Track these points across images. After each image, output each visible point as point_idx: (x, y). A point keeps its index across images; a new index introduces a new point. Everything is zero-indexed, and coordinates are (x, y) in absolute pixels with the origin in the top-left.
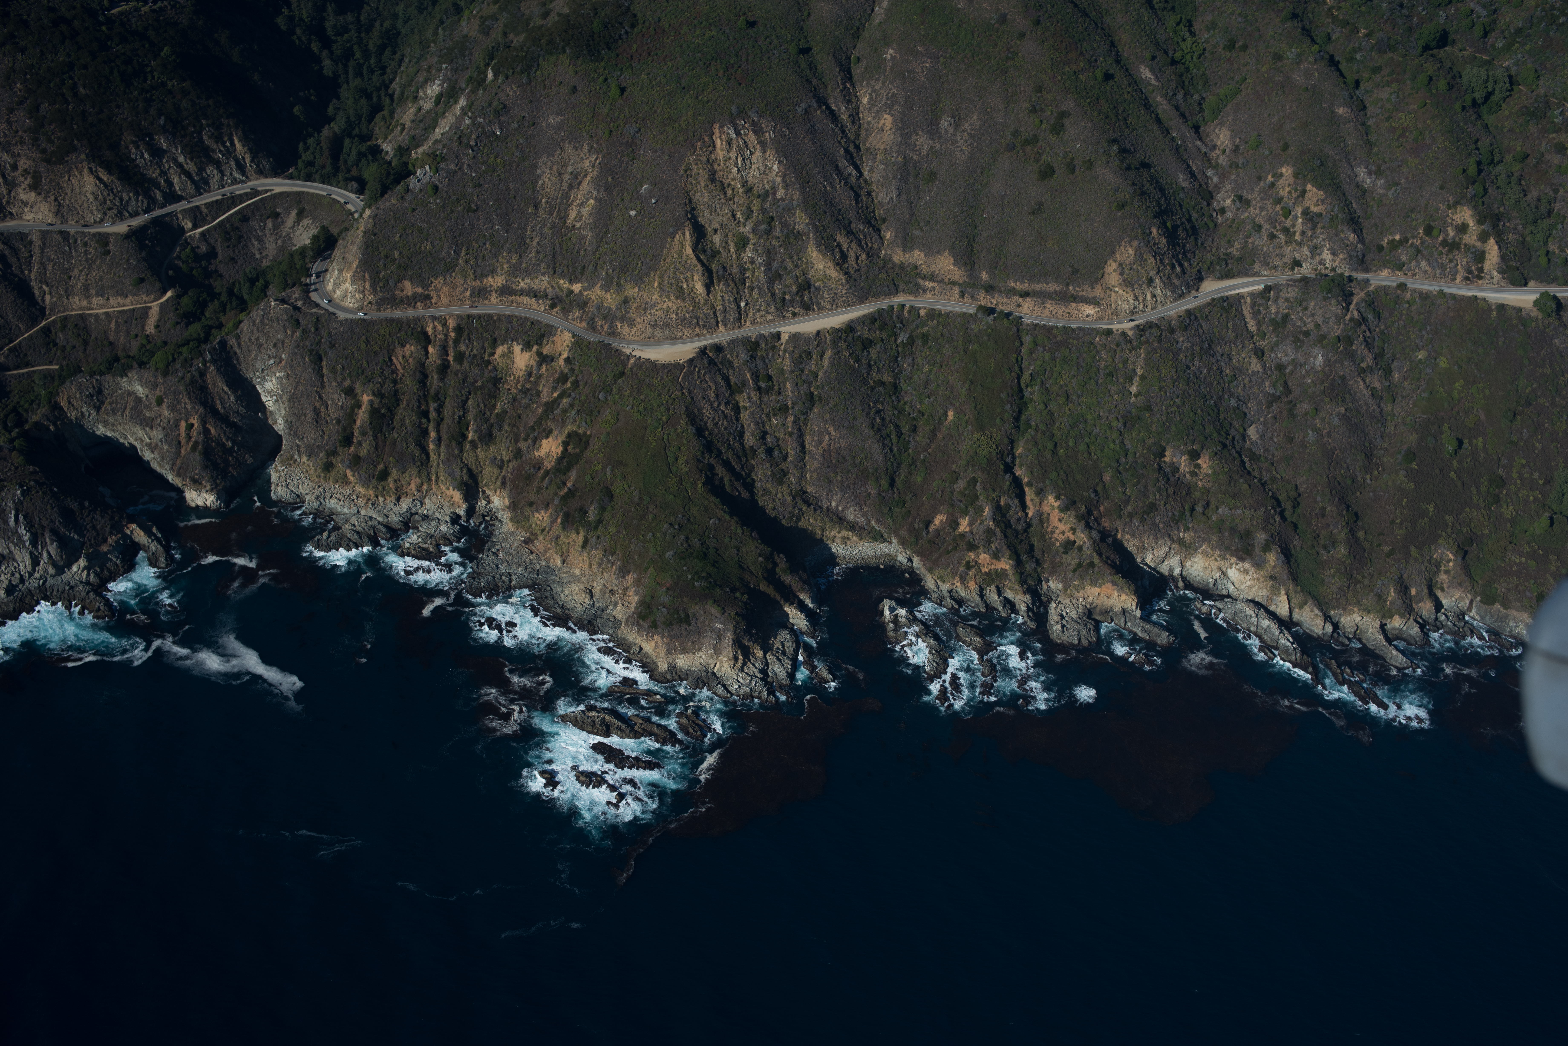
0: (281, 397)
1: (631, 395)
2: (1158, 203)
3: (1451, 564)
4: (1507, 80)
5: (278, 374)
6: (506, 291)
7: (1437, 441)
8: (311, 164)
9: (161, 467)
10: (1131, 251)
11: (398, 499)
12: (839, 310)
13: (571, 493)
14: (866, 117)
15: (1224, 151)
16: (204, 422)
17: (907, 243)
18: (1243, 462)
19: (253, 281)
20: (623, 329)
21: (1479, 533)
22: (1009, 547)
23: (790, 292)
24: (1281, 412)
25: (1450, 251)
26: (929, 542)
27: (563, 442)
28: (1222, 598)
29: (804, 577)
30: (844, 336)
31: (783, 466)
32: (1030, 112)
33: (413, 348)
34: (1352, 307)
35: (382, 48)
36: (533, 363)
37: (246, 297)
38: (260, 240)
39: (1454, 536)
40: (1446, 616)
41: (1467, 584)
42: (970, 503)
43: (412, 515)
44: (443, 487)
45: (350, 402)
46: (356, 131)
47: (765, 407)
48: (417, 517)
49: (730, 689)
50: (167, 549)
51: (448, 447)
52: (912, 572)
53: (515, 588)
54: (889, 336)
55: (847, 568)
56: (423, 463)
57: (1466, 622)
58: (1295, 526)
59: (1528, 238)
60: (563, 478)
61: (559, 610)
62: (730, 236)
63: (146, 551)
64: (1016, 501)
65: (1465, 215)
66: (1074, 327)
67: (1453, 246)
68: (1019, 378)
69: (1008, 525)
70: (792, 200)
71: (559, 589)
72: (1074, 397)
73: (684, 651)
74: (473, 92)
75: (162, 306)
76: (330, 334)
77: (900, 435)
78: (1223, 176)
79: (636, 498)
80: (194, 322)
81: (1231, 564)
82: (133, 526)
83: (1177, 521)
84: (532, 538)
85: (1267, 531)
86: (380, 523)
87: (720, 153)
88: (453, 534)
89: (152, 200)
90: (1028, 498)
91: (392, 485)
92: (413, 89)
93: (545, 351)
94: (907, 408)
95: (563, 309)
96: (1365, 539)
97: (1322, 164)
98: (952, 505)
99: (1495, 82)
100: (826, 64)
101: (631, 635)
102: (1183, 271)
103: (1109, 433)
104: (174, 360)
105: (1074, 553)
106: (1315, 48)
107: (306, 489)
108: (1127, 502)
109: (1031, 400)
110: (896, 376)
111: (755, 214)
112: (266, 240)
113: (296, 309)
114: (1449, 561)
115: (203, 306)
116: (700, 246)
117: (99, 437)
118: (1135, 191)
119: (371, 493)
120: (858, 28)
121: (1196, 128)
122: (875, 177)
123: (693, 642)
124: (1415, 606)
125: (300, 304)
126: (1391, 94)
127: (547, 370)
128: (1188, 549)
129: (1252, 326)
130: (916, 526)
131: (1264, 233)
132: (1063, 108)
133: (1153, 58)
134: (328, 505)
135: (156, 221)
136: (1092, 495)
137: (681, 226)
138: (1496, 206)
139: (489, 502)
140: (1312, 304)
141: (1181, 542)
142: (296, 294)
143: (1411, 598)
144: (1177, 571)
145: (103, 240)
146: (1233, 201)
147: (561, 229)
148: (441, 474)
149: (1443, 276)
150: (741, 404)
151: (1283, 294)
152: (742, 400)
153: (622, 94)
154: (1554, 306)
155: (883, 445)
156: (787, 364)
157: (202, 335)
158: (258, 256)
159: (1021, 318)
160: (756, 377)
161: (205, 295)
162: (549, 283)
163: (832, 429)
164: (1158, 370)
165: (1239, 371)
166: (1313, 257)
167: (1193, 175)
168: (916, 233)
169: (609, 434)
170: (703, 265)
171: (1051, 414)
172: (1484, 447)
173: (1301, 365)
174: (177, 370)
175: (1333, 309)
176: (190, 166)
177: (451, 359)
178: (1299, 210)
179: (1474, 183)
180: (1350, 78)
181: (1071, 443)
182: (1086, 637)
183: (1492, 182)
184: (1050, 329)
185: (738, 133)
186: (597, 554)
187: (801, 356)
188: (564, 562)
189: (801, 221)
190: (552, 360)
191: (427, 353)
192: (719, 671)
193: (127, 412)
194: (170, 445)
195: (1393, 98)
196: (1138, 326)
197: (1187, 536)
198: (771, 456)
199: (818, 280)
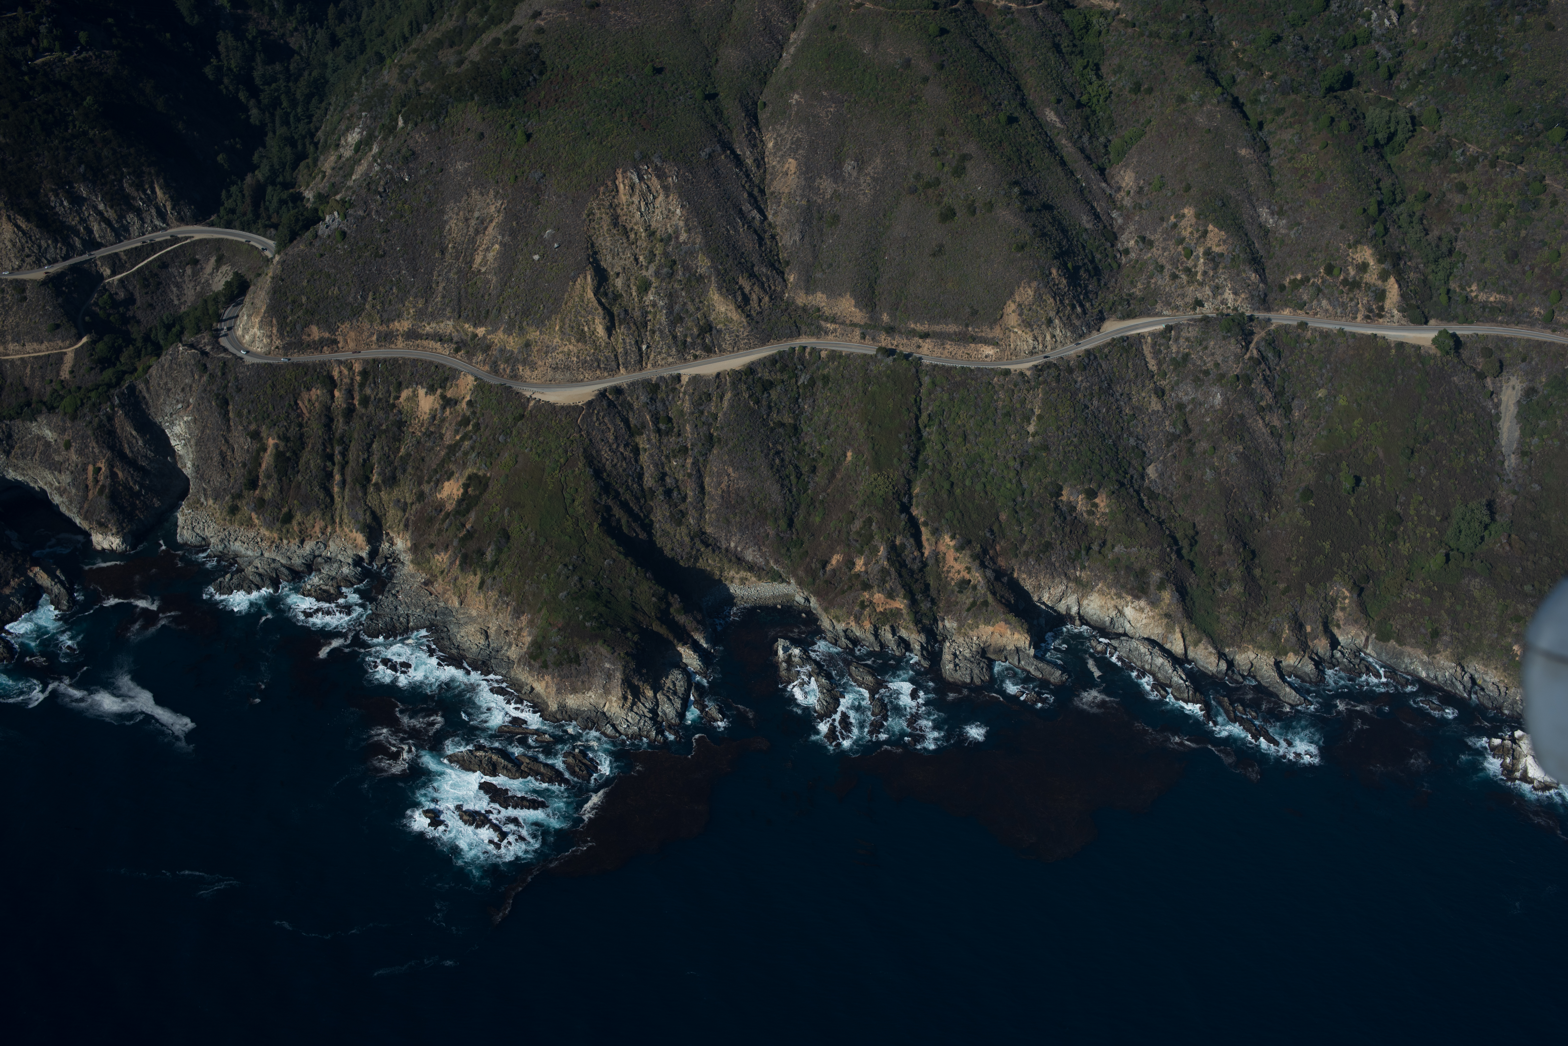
0: (189, 440)
1: (529, 438)
2: (1060, 245)
3: (1347, 601)
4: (1409, 120)
5: (185, 419)
6: (412, 335)
7: (1334, 479)
8: (233, 211)
9: (70, 510)
10: (1030, 292)
11: (302, 542)
12: (741, 352)
13: (470, 535)
14: (772, 161)
15: (1129, 193)
16: (111, 466)
17: (810, 285)
18: (1141, 501)
19: (169, 328)
20: (525, 372)
21: (1376, 570)
22: (903, 586)
23: (692, 335)
24: (1180, 451)
25: (1351, 290)
26: (826, 582)
27: (464, 484)
28: (1118, 636)
29: (699, 617)
30: (744, 378)
31: (682, 507)
32: (933, 155)
33: (319, 392)
34: (1252, 345)
35: (309, 97)
36: (437, 406)
37: (162, 342)
38: (179, 286)
39: (1350, 573)
40: (1342, 653)
41: (1363, 620)
42: (866, 542)
43: (315, 557)
44: (346, 530)
45: (256, 446)
46: (280, 179)
47: (664, 449)
48: (319, 559)
49: (619, 728)
50: (70, 592)
51: (352, 489)
52: (809, 612)
53: (413, 630)
54: (790, 378)
55: (745, 608)
56: (328, 506)
57: (1362, 659)
58: (1192, 564)
59: (1430, 277)
60: (462, 520)
61: (454, 651)
62: (632, 280)
63: (49, 594)
64: (912, 540)
65: (1366, 254)
66: (973, 367)
67: (1354, 285)
68: (917, 418)
69: (903, 564)
70: (694, 243)
71: (456, 630)
72: (971, 437)
73: (574, 691)
74: (385, 139)
75: (77, 352)
76: (236, 379)
77: (799, 475)
78: (1127, 218)
79: (532, 539)
80: (109, 367)
81: (1127, 603)
82: (37, 569)
83: (1073, 560)
84: (432, 579)
85: (1162, 569)
86: (283, 565)
87: (623, 198)
88: (354, 576)
89: (71, 248)
90: (924, 538)
91: (296, 528)
92: (336, 137)
93: (449, 394)
94: (807, 448)
95: (468, 352)
96: (1261, 576)
97: (1224, 205)
98: (849, 545)
99: (1398, 123)
100: (732, 109)
101: (523, 675)
102: (1084, 312)
103: (1006, 472)
104: (82, 404)
105: (969, 592)
106: (1219, 90)
107: (212, 532)
108: (1023, 541)
109: (929, 440)
110: (797, 418)
111: (658, 258)
112: (185, 286)
113: (204, 353)
114: (1345, 598)
115: (118, 351)
116: (602, 290)
117: (10, 481)
118: (1035, 233)
119: (276, 535)
120: (765, 74)
121: (1102, 171)
122: (779, 220)
123: (583, 682)
124: (1310, 643)
125: (208, 349)
126: (1293, 135)
127: (451, 413)
128: (1084, 588)
129: (1152, 365)
130: (813, 566)
131: (1167, 273)
132: (965, 151)
133: (1059, 101)
134: (232, 548)
135: (73, 268)
136: (988, 535)
137: (583, 270)
138: (1397, 245)
139: (392, 544)
140: (1212, 343)
141: (1078, 581)
142: (205, 339)
143: (1306, 635)
144: (1074, 610)
145: (20, 287)
146: (1137, 242)
147: (467, 274)
148: (345, 516)
149: (1344, 314)
150: (641, 446)
151: (1184, 334)
152: (642, 441)
153: (528, 140)
154: (1452, 343)
155: (782, 486)
156: (687, 406)
157: (114, 380)
158: (176, 302)
159: (920, 358)
160: (656, 419)
161: (120, 341)
162: (454, 327)
163: (730, 470)
164: (1056, 410)
165: (1138, 411)
166: (1214, 297)
167: (1097, 216)
168: (819, 275)
169: (507, 476)
170: (604, 308)
171: (948, 454)
172: (1382, 484)
173: (1200, 404)
174: (85, 415)
175: (1232, 348)
176: (110, 214)
177: (356, 402)
178: (1201, 250)
179: (1374, 222)
180: (1254, 120)
181: (968, 483)
182: (979, 676)
183: (1394, 221)
184: (948, 370)
185: (641, 178)
186: (493, 594)
187: (701, 398)
188: (461, 603)
189: (703, 264)
190: (456, 403)
191: (333, 396)
192: (609, 710)
193: (37, 456)
194: (78, 489)
195: (1296, 139)
196: (1036, 366)
197: (1084, 575)
198: (670, 497)
199: (720, 322)
